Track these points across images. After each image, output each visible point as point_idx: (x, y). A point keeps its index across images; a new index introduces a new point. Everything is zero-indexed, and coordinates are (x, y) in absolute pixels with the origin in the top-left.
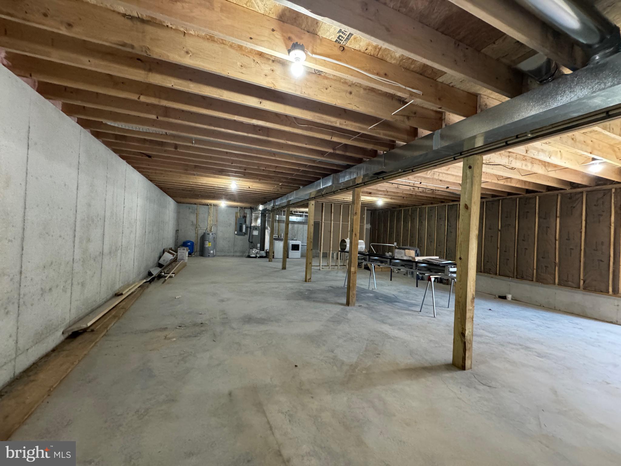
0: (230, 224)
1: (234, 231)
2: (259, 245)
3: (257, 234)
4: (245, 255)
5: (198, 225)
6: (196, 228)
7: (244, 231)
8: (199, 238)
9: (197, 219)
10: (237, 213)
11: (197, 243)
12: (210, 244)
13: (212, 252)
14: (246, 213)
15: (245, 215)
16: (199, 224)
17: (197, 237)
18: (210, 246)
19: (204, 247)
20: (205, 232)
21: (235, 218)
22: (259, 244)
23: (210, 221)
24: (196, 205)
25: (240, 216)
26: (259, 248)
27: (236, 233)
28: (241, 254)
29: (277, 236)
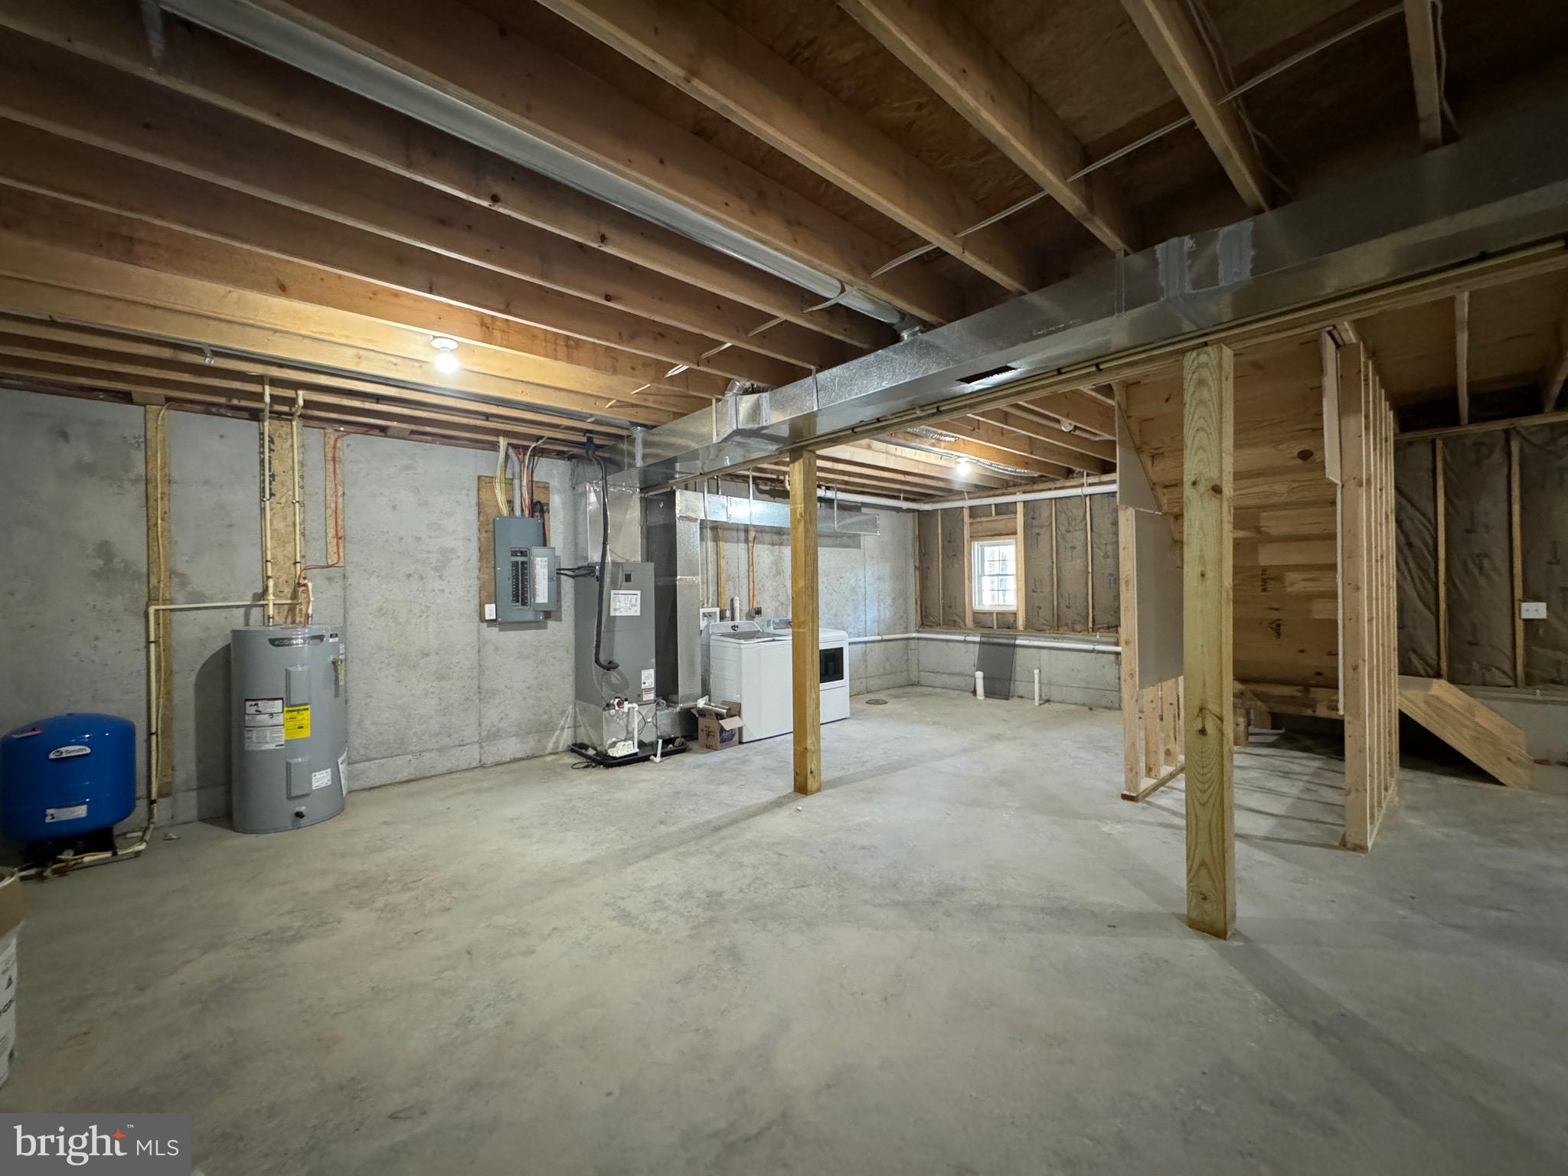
0: (446, 554)
1: (476, 602)
2: (648, 678)
3: (636, 611)
4: (550, 746)
5: (172, 573)
6: (151, 599)
7: (542, 594)
8: (186, 684)
9: (151, 527)
10: (484, 482)
11: (167, 721)
12: (305, 717)
13: (321, 779)
14: (546, 487)
15: (538, 496)
16: (181, 568)
17: (167, 676)
18: (306, 733)
19: (244, 753)
20: (239, 624)
21: (472, 515)
22: (652, 672)
23: (281, 540)
24: (136, 411)
25: (510, 502)
26: (651, 696)
27: (490, 611)
28: (529, 746)
29: (717, 610)
